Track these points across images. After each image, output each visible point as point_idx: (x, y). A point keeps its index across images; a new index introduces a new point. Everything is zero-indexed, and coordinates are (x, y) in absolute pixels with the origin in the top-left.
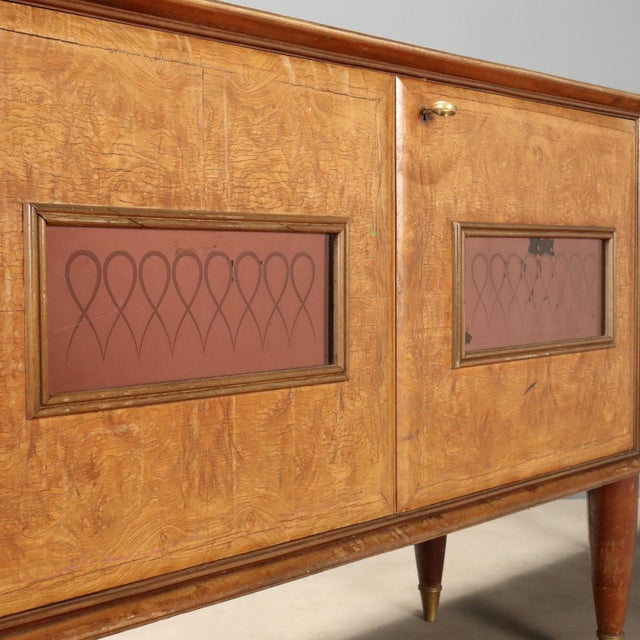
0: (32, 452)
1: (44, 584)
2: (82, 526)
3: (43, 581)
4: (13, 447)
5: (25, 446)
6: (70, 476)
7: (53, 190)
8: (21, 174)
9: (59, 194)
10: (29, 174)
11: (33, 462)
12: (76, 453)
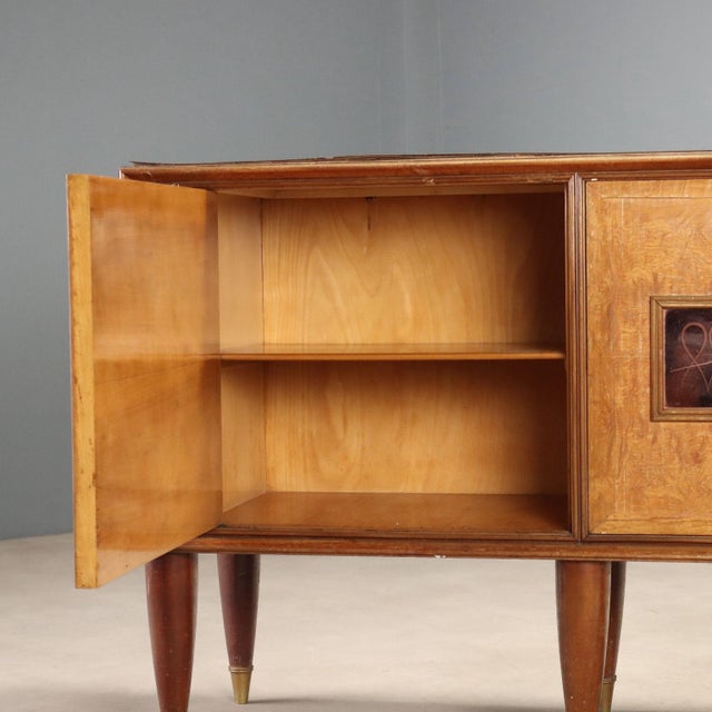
0: (654, 440)
1: (663, 521)
2: (690, 491)
3: (662, 518)
4: (642, 437)
5: (650, 437)
6: (680, 459)
7: (671, 288)
8: (650, 279)
9: (675, 289)
10: (655, 278)
11: (655, 446)
12: (685, 445)
